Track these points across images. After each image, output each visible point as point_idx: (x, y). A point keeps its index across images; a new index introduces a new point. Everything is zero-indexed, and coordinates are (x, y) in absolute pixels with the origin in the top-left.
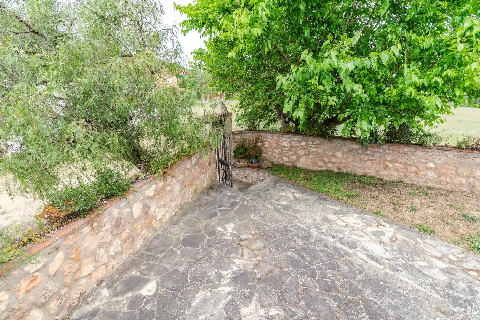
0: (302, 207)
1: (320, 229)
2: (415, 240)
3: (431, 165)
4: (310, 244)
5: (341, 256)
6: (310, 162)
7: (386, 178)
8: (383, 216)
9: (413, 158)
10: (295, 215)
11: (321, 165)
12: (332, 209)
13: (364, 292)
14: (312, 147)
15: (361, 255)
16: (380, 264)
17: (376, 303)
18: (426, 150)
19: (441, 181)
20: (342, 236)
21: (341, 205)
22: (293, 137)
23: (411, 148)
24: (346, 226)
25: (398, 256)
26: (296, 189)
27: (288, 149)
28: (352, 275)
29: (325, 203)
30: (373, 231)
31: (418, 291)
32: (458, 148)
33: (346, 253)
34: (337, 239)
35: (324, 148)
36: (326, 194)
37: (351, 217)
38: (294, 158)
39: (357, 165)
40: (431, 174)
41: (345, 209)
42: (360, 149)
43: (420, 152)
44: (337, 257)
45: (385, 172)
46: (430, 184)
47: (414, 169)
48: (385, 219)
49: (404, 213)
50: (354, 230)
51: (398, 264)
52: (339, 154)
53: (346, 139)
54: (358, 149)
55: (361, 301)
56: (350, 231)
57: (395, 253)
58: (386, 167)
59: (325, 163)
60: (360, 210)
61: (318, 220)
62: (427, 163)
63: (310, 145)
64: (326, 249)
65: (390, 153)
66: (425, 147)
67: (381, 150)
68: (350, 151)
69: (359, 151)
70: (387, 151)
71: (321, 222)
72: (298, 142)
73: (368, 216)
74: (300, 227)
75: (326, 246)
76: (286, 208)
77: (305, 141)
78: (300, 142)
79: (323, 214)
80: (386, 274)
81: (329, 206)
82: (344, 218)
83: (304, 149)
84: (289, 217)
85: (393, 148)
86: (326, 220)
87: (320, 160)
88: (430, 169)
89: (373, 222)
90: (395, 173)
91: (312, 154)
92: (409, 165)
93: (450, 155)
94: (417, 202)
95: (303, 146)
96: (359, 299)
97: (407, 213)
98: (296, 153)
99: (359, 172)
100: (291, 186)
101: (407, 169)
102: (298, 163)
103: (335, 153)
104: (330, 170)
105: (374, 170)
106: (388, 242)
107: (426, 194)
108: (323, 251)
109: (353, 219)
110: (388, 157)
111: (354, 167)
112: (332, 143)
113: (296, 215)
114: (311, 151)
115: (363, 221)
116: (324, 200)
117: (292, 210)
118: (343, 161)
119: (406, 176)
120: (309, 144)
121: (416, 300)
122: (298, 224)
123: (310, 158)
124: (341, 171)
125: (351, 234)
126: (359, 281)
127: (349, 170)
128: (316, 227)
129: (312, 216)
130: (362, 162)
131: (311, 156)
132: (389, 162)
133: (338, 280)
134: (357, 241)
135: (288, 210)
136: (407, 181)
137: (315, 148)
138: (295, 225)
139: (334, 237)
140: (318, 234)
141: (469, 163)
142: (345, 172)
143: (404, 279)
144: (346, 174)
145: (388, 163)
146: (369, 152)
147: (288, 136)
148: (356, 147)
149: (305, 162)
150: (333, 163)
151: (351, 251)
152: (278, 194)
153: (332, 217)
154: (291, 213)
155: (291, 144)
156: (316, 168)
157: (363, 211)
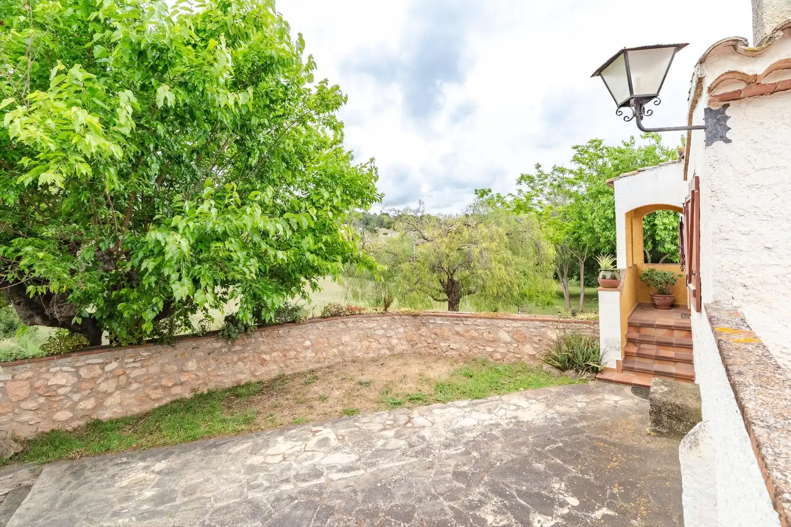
0: (192, 478)
1: (258, 486)
2: (355, 426)
3: (308, 343)
4: (271, 514)
5: (320, 494)
6: (132, 400)
7: (266, 378)
8: (307, 422)
9: (290, 339)
10: (194, 497)
11: (159, 396)
12: (243, 450)
13: (379, 506)
14: (135, 368)
15: (335, 476)
16: (358, 469)
17: (397, 506)
18: (300, 326)
19: (319, 358)
20: (293, 473)
21: (248, 438)
22: (82, 358)
23: (285, 328)
24: (284, 459)
25: (361, 450)
26: (143, 459)
27: (69, 389)
28: (353, 503)
29: (223, 448)
30: (316, 443)
31: (403, 466)
32: (323, 317)
33: (321, 486)
34: (293, 480)
35: (160, 362)
36: (210, 438)
37: (277, 445)
38: (89, 404)
39: (223, 373)
40: (310, 354)
41: (260, 440)
42: (224, 347)
43: (295, 331)
44: (318, 499)
45: (263, 370)
46: (311, 367)
47: (293, 353)
48: (311, 423)
49: (320, 407)
50: (298, 456)
51: (369, 458)
52: (191, 365)
53: (200, 336)
54: (221, 347)
55: (387, 517)
56: (295, 461)
57: (356, 449)
58: (263, 362)
59: (166, 388)
60: (277, 431)
61: (243, 478)
62: (303, 342)
63: (128, 366)
64: (296, 501)
65: (264, 342)
66: (299, 324)
67: (253, 340)
68: (209, 354)
69: (223, 350)
70: (260, 339)
71: (248, 477)
72: (98, 367)
73: (293, 431)
74: (228, 507)
75: (292, 499)
76: (163, 498)
77: (117, 359)
78: (103, 365)
79: (238, 464)
80: (372, 474)
81: (234, 450)
82: (270, 451)
83: (114, 377)
84: (189, 508)
85: (267, 333)
86: (251, 469)
87: (156, 388)
88: (307, 348)
89: (305, 434)
90: (275, 367)
91: (136, 382)
92: (288, 351)
93: (320, 325)
94: (317, 389)
95: (111, 372)
96: (384, 517)
97: (322, 405)
98: (94, 392)
99: (228, 383)
100: (124, 459)
101: (285, 356)
102: (99, 412)
103: (183, 364)
104: (178, 397)
105: (248, 372)
106: (340, 444)
107: (317, 378)
108: (296, 507)
109: (282, 445)
110: (263, 348)
111: (220, 379)
112: (175, 349)
113: (198, 495)
114: (132, 376)
115: (294, 439)
116: (215, 446)
117: (179, 494)
118: (201, 374)
119: (287, 366)
120: (127, 363)
121: (410, 475)
122: (219, 505)
123: (132, 391)
124: (199, 393)
125: (300, 463)
126: (364, 501)
127: (212, 386)
128: (252, 488)
129: (226, 479)
130: (230, 366)
131: (135, 386)
132: (265, 353)
133: (349, 520)
134: (315, 465)
135: (174, 500)
136: (288, 372)
137: (142, 367)
138: (217, 510)
139: (287, 481)
140: (265, 493)
141: (335, 331)
142: (206, 392)
143: (386, 466)
144: (208, 394)
145: (264, 356)
146: (237, 348)
147: (69, 359)
148: (218, 345)
149: (120, 404)
150: (182, 384)
151: (322, 480)
152: (113, 489)
153: (256, 460)
154: (186, 499)
155: (79, 376)
156: (147, 407)
157: (282, 429)
